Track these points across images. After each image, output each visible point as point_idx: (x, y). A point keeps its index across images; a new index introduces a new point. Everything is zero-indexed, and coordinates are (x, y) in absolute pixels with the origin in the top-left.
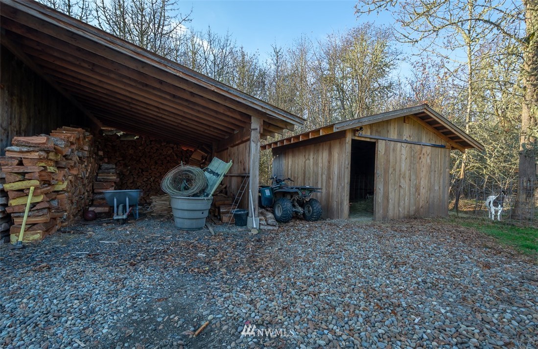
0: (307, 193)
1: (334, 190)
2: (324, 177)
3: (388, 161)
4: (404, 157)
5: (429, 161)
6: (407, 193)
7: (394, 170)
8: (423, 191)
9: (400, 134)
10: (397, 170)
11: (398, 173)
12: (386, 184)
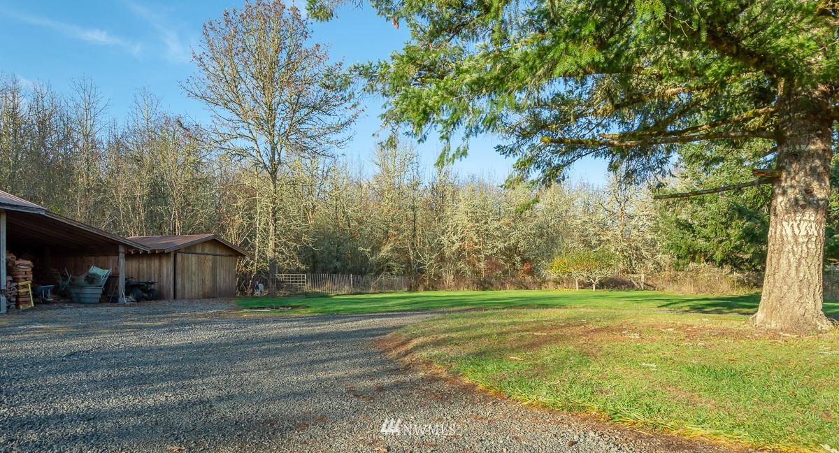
0: (149, 285)
1: (164, 282)
2: (156, 276)
3: (184, 265)
4: (194, 263)
5: (211, 264)
6: (197, 284)
7: (188, 270)
8: (207, 283)
9: (203, 249)
10: (190, 270)
11: (190, 273)
12: (183, 279)
